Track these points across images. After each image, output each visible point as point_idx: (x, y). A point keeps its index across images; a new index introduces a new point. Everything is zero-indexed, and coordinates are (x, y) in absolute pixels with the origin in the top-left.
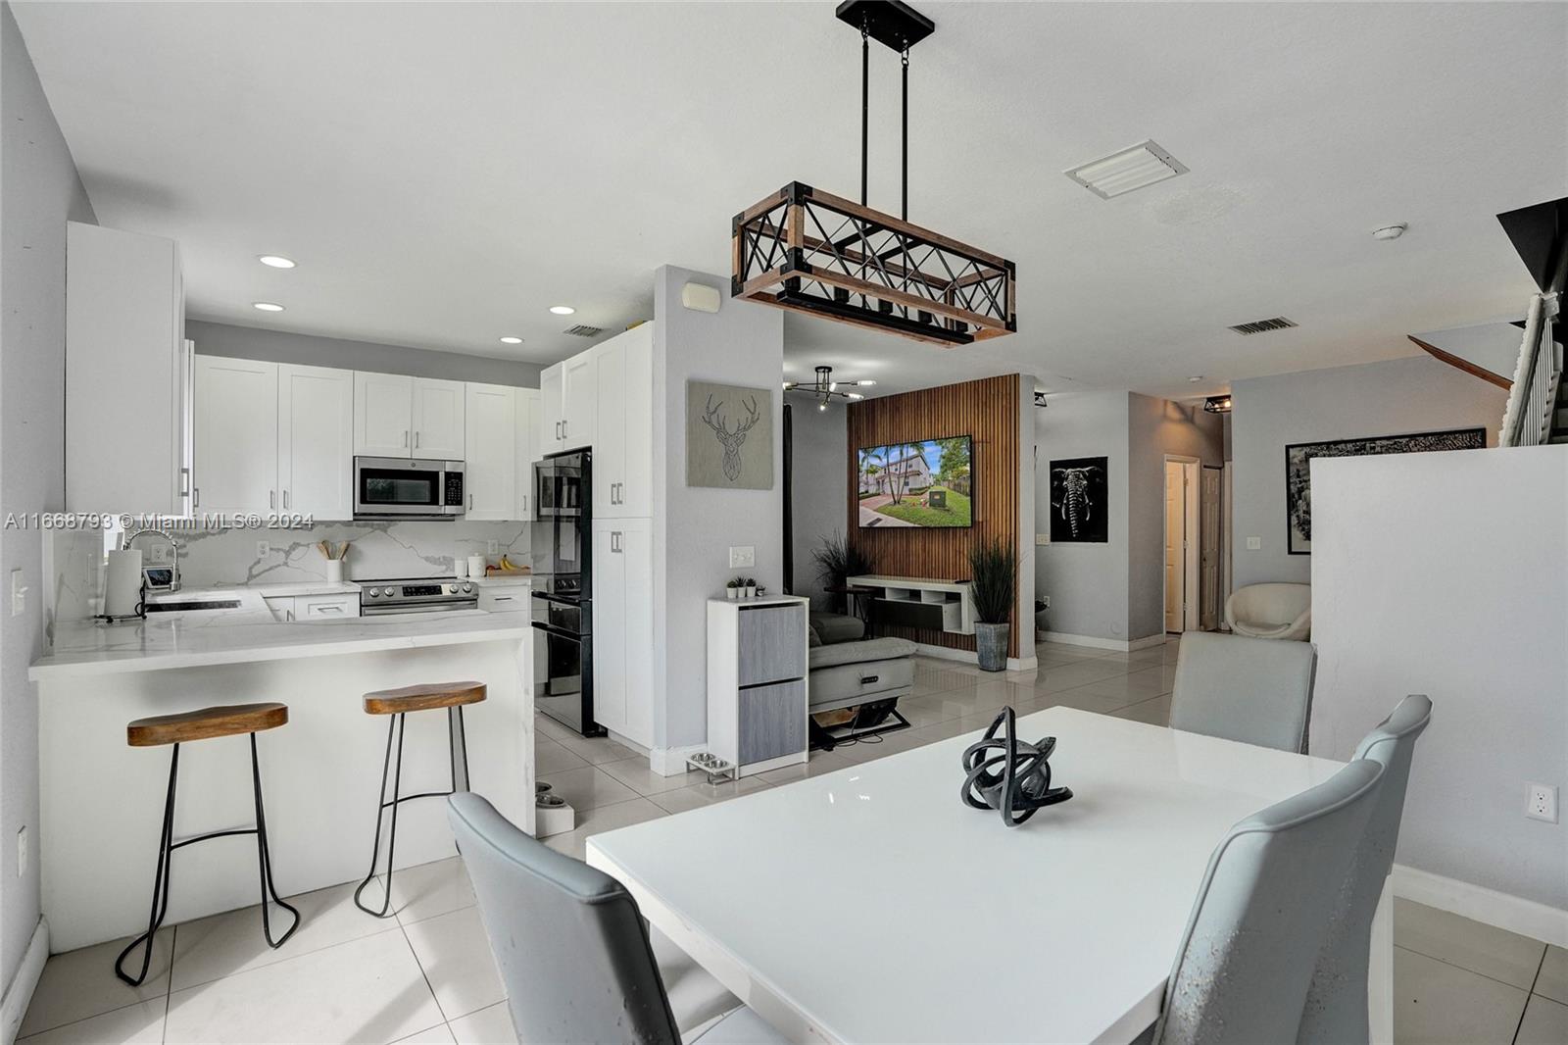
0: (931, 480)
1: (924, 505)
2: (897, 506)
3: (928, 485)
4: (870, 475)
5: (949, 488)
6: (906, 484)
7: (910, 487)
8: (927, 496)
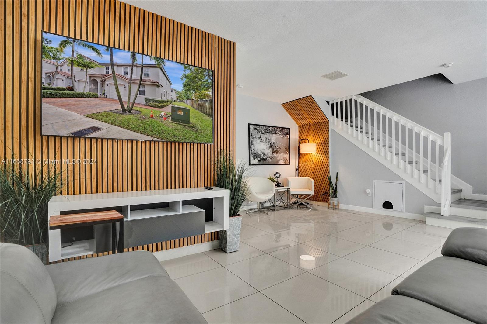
0: (174, 96)
1: (165, 119)
2: (128, 115)
3: (170, 99)
4: (76, 69)
5: (193, 106)
6: (142, 93)
7: (147, 96)
8: (168, 110)
